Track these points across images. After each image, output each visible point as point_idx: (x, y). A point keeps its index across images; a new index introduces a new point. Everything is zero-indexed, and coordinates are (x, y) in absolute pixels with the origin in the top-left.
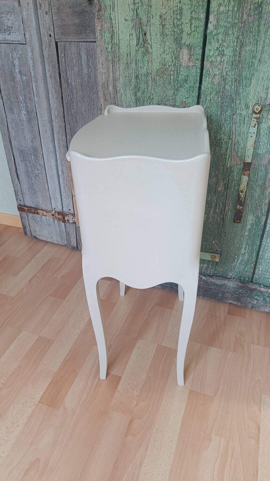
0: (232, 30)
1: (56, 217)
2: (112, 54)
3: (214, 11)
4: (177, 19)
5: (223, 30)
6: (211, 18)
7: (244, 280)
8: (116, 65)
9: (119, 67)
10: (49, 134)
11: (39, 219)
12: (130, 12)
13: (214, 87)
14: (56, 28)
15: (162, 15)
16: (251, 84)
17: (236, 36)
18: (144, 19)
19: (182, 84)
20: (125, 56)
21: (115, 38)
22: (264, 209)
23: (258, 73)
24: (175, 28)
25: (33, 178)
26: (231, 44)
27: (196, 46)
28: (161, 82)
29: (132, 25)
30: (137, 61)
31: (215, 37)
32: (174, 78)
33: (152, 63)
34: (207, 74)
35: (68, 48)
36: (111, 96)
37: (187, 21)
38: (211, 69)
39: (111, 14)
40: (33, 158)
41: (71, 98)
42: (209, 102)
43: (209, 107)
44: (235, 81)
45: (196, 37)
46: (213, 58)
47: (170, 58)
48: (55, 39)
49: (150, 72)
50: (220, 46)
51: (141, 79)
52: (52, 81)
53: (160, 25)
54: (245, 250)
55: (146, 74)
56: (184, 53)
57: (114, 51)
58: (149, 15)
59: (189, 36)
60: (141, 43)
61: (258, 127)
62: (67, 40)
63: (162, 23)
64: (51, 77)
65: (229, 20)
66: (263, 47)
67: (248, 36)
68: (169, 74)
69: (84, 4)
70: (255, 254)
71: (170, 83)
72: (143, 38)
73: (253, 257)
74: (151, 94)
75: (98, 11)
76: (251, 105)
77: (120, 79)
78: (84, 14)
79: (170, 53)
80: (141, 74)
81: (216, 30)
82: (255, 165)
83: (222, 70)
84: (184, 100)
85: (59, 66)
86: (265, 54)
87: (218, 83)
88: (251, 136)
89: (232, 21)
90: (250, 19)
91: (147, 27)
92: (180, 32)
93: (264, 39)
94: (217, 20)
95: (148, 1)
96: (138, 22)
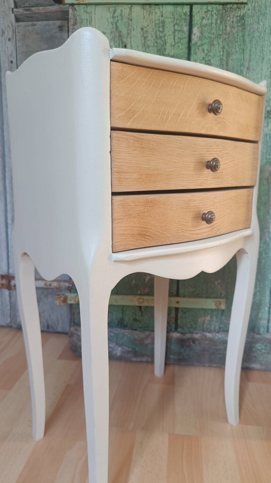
0: (217, 41)
3: (197, 24)
4: (159, 31)
5: (208, 41)
6: (195, 30)
7: (259, 331)
12: (108, 25)
14: (20, 54)
15: (144, 28)
17: (221, 46)
18: (124, 31)
24: (157, 40)
26: (217, 54)
29: (111, 38)
37: (170, 33)
45: (181, 48)
50: (206, 56)
53: (141, 37)
58: (130, 28)
59: (172, 48)
63: (144, 35)
65: (213, 31)
66: (250, 56)
67: (234, 45)
69: (54, 31)
73: (266, 297)
75: (74, 24)
78: (53, 40)
81: (201, 41)
86: (253, 62)
89: (217, 33)
90: (234, 31)
91: (128, 39)
92: (163, 44)
93: (250, 47)
94: (201, 32)
95: (129, 15)
96: (117, 35)
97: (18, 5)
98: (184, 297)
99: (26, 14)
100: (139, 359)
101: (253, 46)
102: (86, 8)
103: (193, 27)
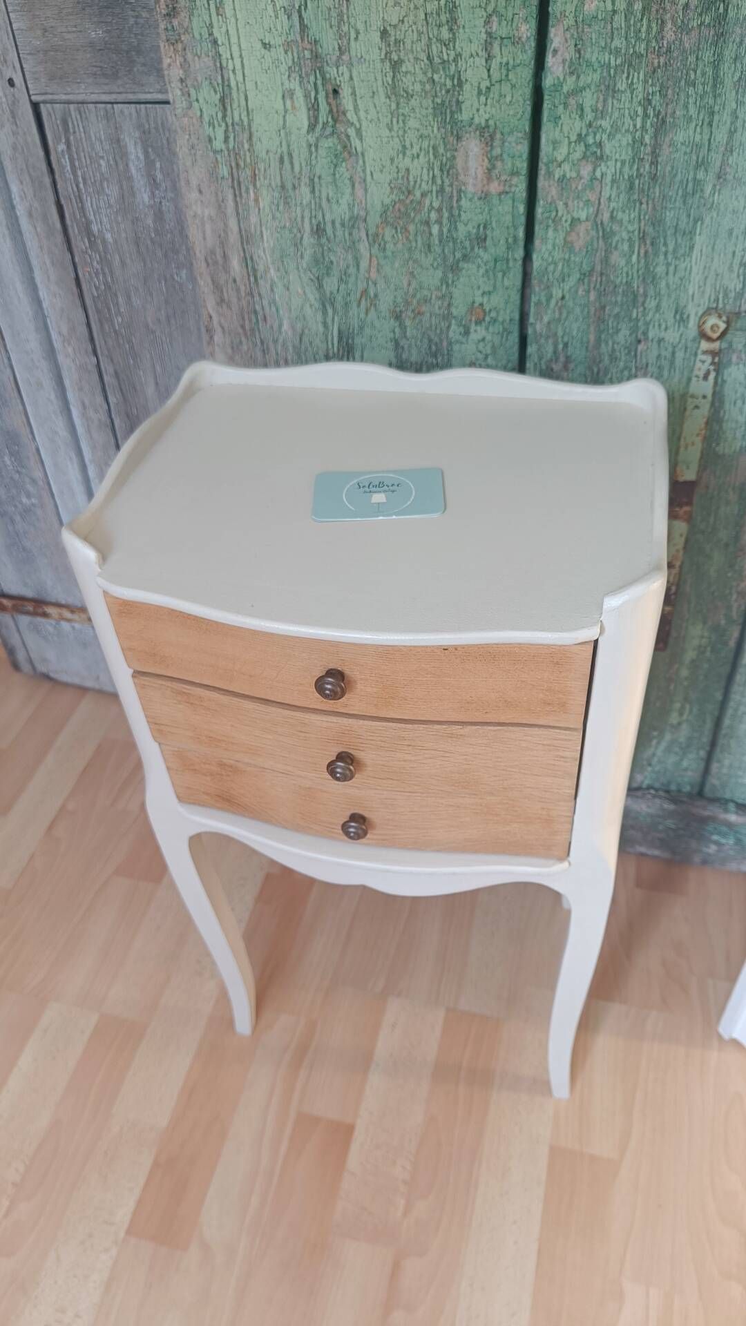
0: (628, 78)
2: (228, 158)
3: (563, 13)
4: (439, 40)
5: (596, 77)
6: (556, 37)
7: (680, 791)
8: (247, 189)
9: (256, 201)
10: (50, 392)
11: (51, 629)
12: (277, 17)
13: (573, 258)
14: (29, 57)
15: (388, 28)
16: (692, 248)
17: (641, 96)
18: (329, 44)
19: (469, 250)
20: (275, 164)
21: (235, 105)
22: (735, 605)
23: (715, 215)
24: (434, 72)
25: (18, 518)
26: (624, 123)
27: (509, 131)
28: (400, 246)
29: (290, 63)
30: (316, 180)
31: (572, 101)
32: (441, 231)
33: (366, 185)
34: (548, 218)
35: (75, 123)
36: (238, 290)
37: (475, 47)
38: (561, 203)
39: (211, 25)
40: (8, 463)
41: (107, 281)
42: (559, 304)
43: (559, 320)
44: (643, 239)
45: (508, 99)
46: (566, 167)
47: (425, 171)
48: (29, 96)
49: (362, 213)
50: (588, 130)
51: (332, 236)
52: (39, 229)
53: (382, 61)
54: (681, 714)
55: (350, 220)
56: (471, 154)
57: (234, 147)
58: (345, 28)
59: (483, 99)
60: (323, 123)
61: (716, 378)
62: (71, 97)
63: (390, 57)
64: (30, 215)
65: (617, 43)
66: (732, 133)
67: (682, 96)
68: (426, 221)
70: (709, 725)
71: (429, 246)
72: (329, 104)
73: (703, 732)
74: (370, 283)
75: (168, 15)
76: (693, 312)
77: (262, 236)
78: (117, 11)
79: (423, 153)
80: (333, 222)
81: (574, 78)
82: (707, 487)
83: (596, 206)
84: (478, 300)
85: (54, 183)
86: (739, 154)
87: (587, 248)
88: (697, 407)
89: (627, 48)
90: (688, 41)
91: (341, 68)
92: (453, 85)
93: (734, 105)
94: (576, 45)
96: (308, 54)
103: (550, 23)
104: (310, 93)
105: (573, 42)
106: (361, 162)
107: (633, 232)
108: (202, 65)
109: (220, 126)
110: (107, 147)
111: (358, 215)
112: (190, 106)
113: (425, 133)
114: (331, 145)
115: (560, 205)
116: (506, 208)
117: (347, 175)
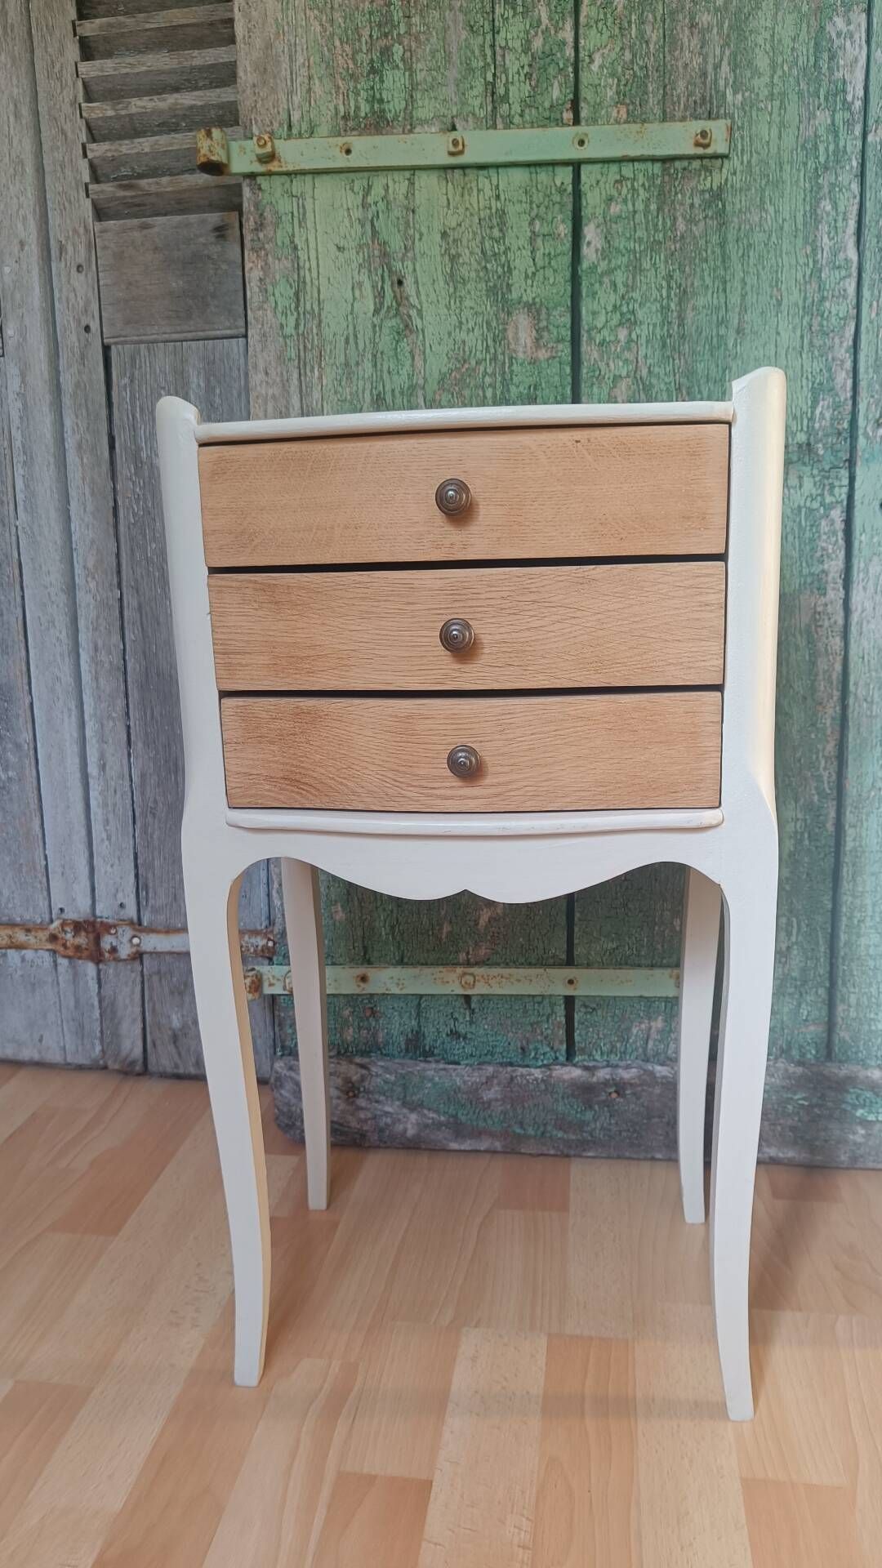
0: (651, 259)
1: (64, 945)
2: (297, 342)
3: (594, 216)
5: (625, 260)
6: (590, 232)
7: (803, 1055)
8: (312, 371)
9: (320, 378)
10: (61, 631)
14: (109, 306)
15: (448, 230)
17: (663, 273)
18: (396, 243)
20: (340, 345)
21: (307, 298)
23: (740, 363)
24: (487, 261)
26: (652, 294)
27: (553, 305)
29: (361, 261)
30: (379, 355)
31: (606, 280)
32: (494, 393)
33: (425, 357)
34: (593, 377)
35: (143, 360)
37: (522, 241)
38: (603, 363)
39: (293, 235)
41: (147, 507)
44: (679, 389)
45: (551, 281)
46: (605, 332)
47: (480, 342)
48: (102, 339)
49: (421, 382)
50: (621, 301)
52: (85, 460)
53: (442, 255)
55: (408, 389)
56: (520, 326)
57: (303, 332)
58: (411, 232)
59: (529, 282)
60: (388, 307)
62: (143, 338)
63: (449, 252)
64: (79, 447)
65: (639, 234)
66: (743, 296)
67: (698, 270)
68: (480, 386)
69: (202, 240)
70: (822, 947)
72: (394, 292)
73: (818, 960)
75: (256, 229)
78: (200, 265)
79: (477, 327)
80: (393, 391)
81: (606, 261)
83: (635, 364)
85: (110, 415)
86: (752, 313)
89: (649, 237)
90: (697, 230)
91: (405, 264)
92: (504, 272)
93: (741, 274)
94: (606, 238)
95: (406, 197)
96: (377, 253)
97: (99, 172)
98: (589, 966)
99: (125, 197)
100: (467, 1145)
101: (751, 270)
102: (287, 185)
103: (584, 223)
104: (377, 283)
105: (603, 236)
106: (421, 336)
107: (670, 383)
108: (280, 267)
109: (292, 314)
110: (170, 378)
111: (416, 383)
112: (266, 300)
113: (480, 310)
114: (395, 324)
115: (602, 366)
116: (554, 370)
117: (408, 349)
